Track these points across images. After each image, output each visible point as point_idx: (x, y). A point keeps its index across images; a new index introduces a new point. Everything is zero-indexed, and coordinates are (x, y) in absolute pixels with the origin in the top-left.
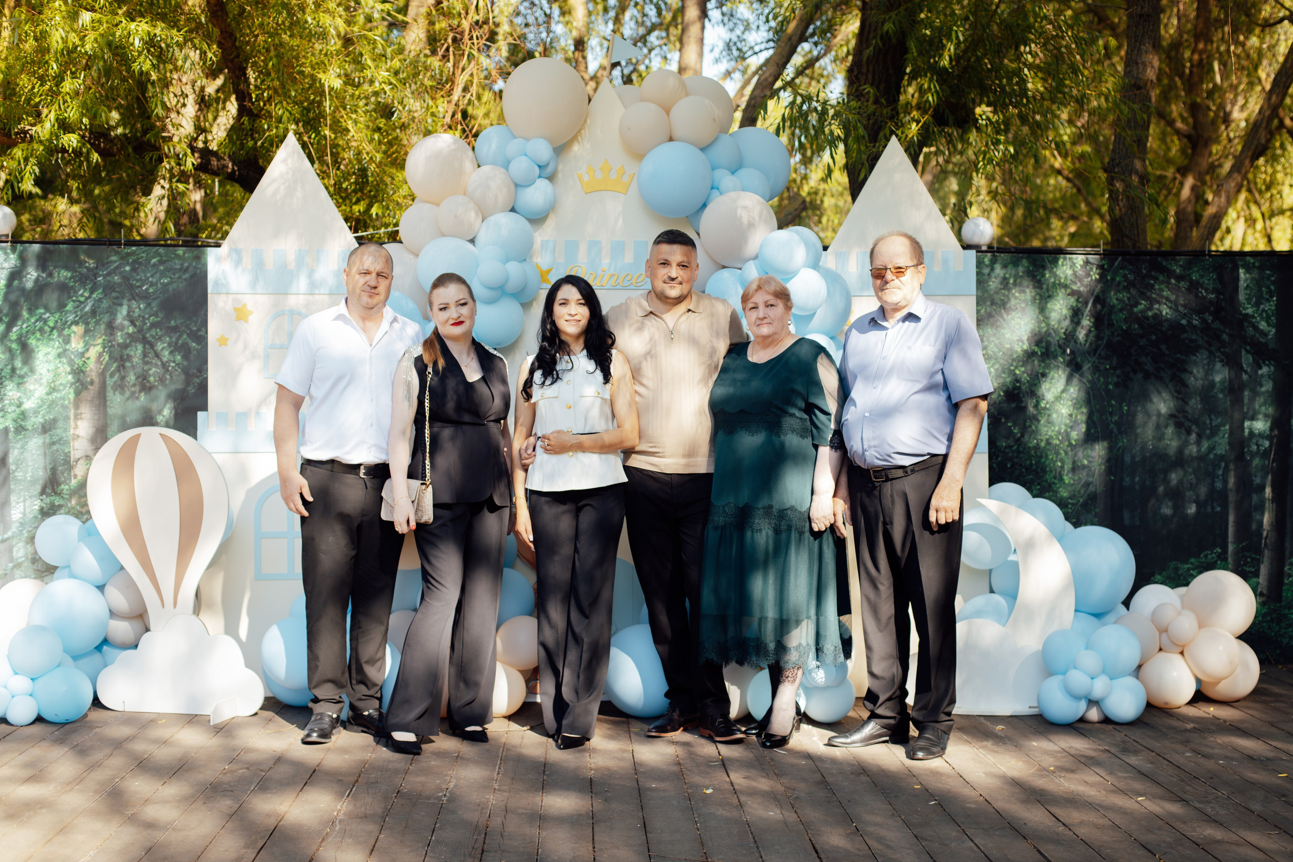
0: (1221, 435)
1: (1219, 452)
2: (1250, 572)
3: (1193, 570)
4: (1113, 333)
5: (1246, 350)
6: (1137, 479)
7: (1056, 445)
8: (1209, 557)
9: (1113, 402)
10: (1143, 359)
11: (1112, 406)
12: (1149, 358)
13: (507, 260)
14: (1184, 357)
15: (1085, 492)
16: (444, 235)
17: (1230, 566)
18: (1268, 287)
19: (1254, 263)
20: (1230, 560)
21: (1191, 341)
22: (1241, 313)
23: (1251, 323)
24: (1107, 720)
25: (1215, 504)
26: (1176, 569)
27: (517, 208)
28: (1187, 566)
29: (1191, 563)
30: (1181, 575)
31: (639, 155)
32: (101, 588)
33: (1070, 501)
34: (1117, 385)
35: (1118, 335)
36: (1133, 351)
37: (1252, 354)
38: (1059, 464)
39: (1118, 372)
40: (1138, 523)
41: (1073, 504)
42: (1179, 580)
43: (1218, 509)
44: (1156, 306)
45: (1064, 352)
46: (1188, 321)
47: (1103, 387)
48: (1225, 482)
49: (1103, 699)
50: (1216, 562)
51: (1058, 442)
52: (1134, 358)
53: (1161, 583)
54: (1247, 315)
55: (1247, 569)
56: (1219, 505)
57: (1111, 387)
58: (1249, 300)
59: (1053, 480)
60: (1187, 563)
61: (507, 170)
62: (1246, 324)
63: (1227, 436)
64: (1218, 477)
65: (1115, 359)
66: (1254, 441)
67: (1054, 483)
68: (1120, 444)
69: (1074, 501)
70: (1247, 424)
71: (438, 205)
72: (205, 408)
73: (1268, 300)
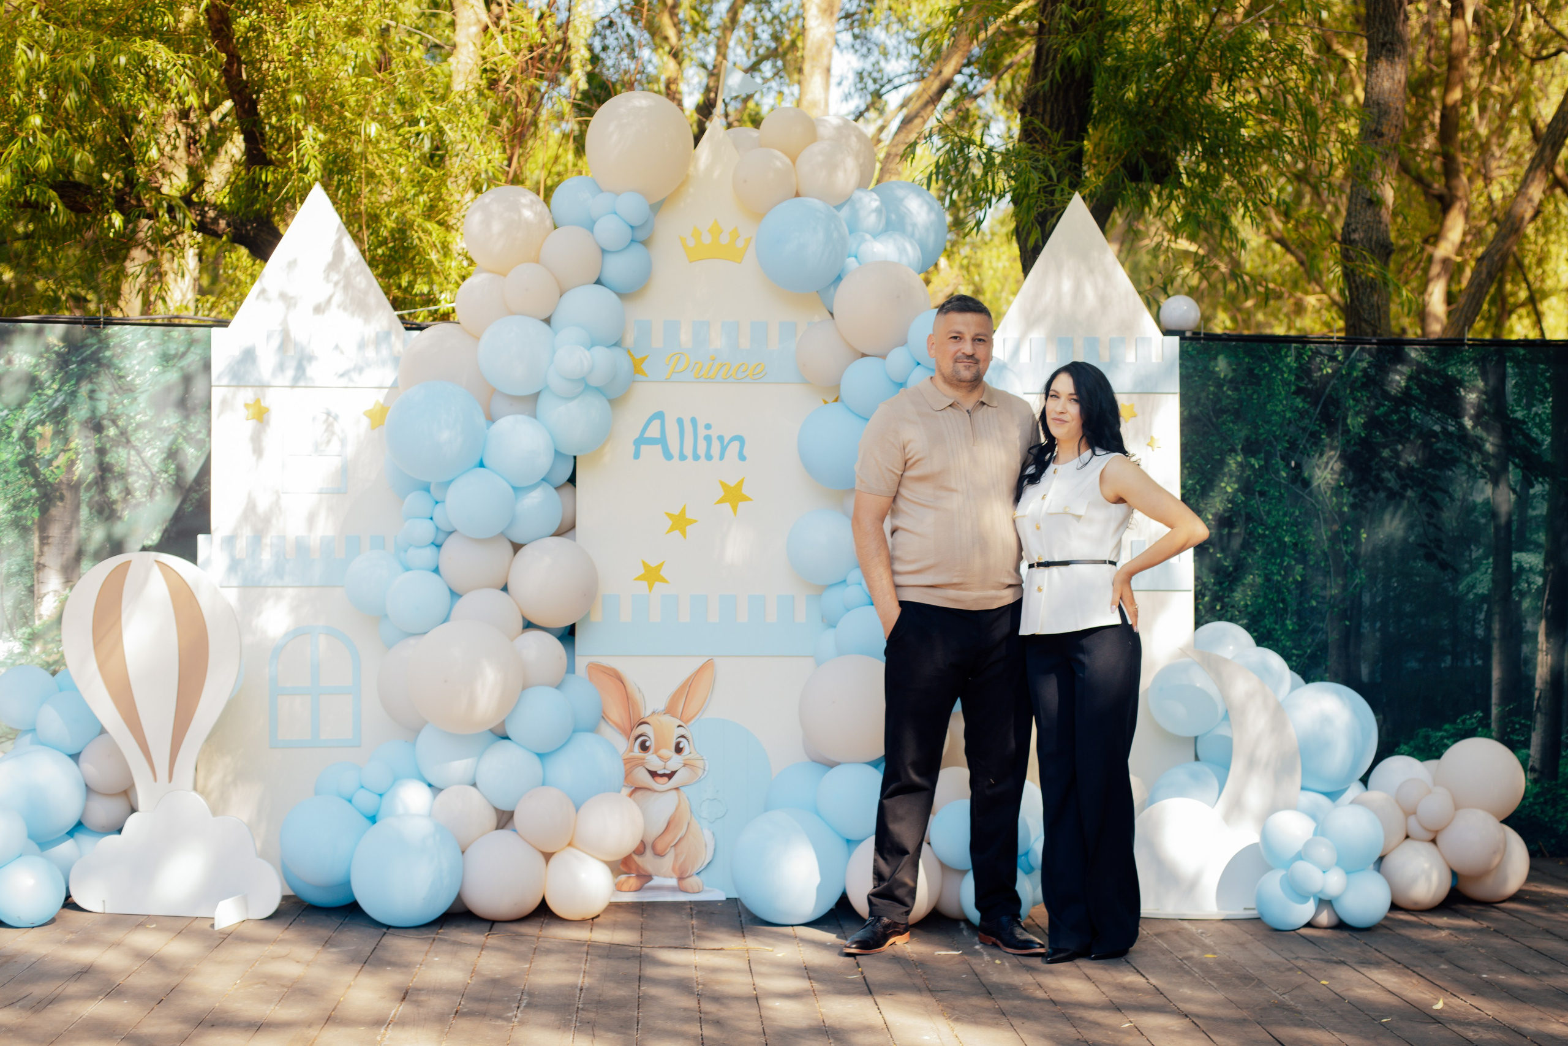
0: (1483, 570)
1: (1480, 592)
2: (1518, 741)
3: (1448, 738)
4: (1348, 442)
5: (1514, 463)
6: (1378, 625)
7: (1278, 582)
8: (1468, 722)
9: (1349, 529)
10: (1386, 475)
11: (1347, 532)
12: (1393, 473)
13: (593, 345)
14: (1437, 472)
15: (1313, 640)
16: (513, 313)
17: (1494, 734)
18: (1542, 385)
19: (1524, 355)
20: (1494, 726)
21: (1446, 451)
22: (1508, 417)
23: (1521, 430)
24: (1341, 925)
25: (1475, 656)
26: (1427, 738)
27: (603, 280)
28: (1440, 734)
29: (1445, 731)
30: (1433, 745)
31: (759, 216)
32: (75, 757)
33: (1294, 652)
34: (1353, 506)
35: (1354, 445)
36: (1373, 463)
37: (1522, 469)
38: (1281, 605)
39: (1355, 490)
40: (1379, 680)
41: (1298, 656)
42: (1430, 751)
43: (1479, 662)
44: (1403, 408)
45: (1288, 464)
46: (1442, 427)
47: (1336, 509)
48: (1488, 629)
49: (1337, 898)
50: (1476, 729)
51: (1279, 578)
52: (1374, 473)
53: (1409, 755)
54: (1516, 420)
55: (1515, 738)
56: (1480, 658)
57: (1346, 509)
58: (1518, 402)
59: (1273, 626)
60: (1440, 729)
61: (591, 230)
62: (1514, 431)
63: (1490, 571)
64: (1479, 623)
65: (1351, 473)
66: (1524, 577)
67: (1274, 629)
68: (1358, 581)
69: (1300, 652)
70: (1516, 556)
71: (505, 275)
72: (207, 530)
73: (1542, 402)
